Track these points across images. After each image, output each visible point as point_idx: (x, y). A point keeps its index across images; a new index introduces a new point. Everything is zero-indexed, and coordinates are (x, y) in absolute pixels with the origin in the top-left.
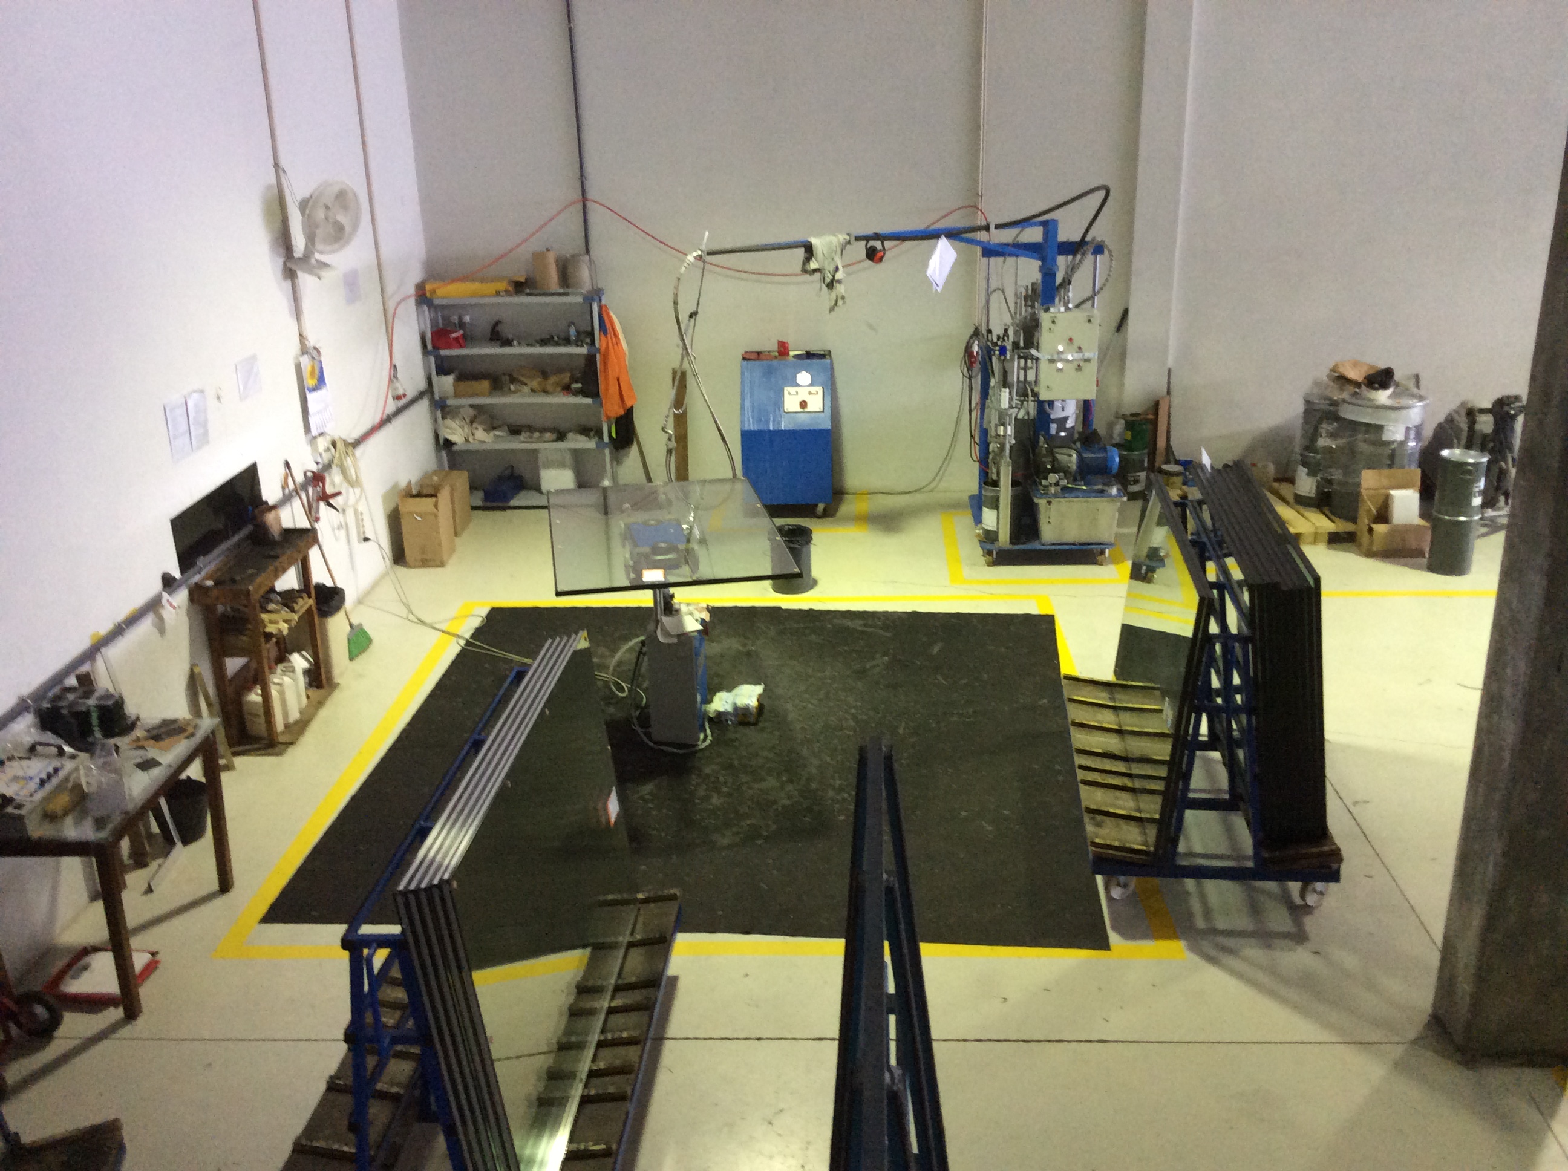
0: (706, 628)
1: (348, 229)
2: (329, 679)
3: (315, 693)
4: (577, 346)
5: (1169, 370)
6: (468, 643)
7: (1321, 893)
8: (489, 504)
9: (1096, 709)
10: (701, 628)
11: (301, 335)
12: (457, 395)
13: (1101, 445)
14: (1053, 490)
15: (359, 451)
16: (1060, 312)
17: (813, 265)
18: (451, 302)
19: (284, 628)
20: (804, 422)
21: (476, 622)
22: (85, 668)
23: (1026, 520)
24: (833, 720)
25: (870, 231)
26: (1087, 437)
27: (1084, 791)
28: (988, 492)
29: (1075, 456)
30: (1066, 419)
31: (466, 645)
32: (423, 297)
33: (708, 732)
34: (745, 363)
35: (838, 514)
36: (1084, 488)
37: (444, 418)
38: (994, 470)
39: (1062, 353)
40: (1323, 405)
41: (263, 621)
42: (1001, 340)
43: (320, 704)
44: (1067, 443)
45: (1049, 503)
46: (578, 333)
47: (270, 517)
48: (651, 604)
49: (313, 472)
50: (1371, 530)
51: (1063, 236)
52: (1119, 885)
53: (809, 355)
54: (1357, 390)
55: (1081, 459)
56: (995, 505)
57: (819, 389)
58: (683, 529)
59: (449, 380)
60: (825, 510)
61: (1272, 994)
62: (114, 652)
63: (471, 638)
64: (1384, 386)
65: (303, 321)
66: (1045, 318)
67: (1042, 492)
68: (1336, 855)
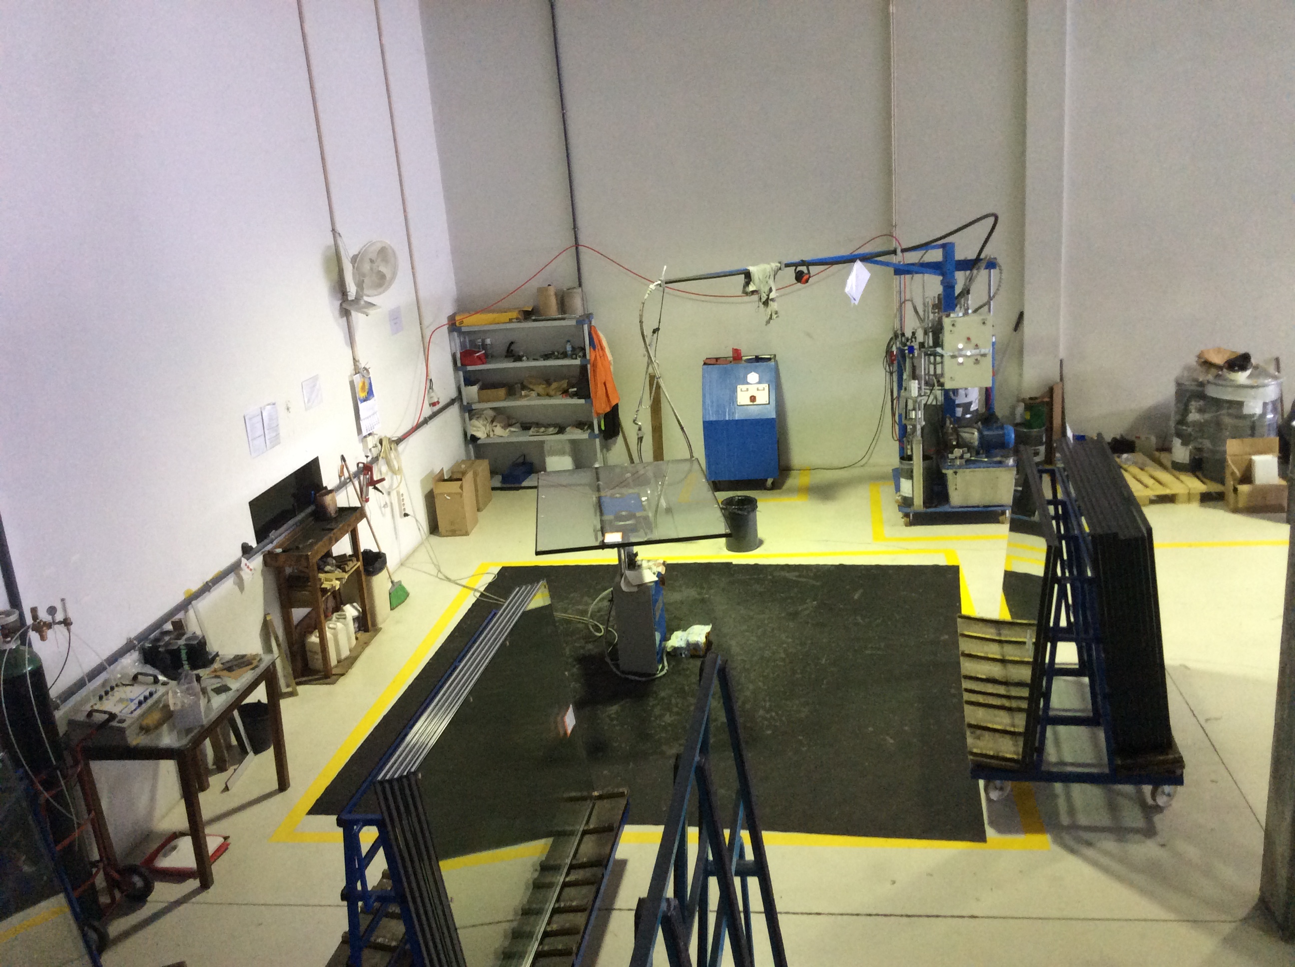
0: (662, 580)
1: (388, 276)
2: (374, 624)
3: (362, 636)
4: (573, 359)
5: (1061, 361)
6: (482, 595)
7: (1169, 795)
8: (505, 486)
9: (984, 642)
10: (657, 579)
11: (354, 359)
12: (480, 401)
13: (999, 424)
14: (958, 462)
15: (401, 447)
16: (958, 317)
17: (751, 288)
18: (476, 329)
19: (337, 584)
20: (754, 413)
21: (490, 579)
22: (180, 616)
23: (936, 488)
24: (767, 654)
25: (796, 259)
26: (987, 417)
27: (968, 709)
28: (906, 465)
29: (976, 433)
30: (970, 403)
31: (480, 596)
32: (453, 326)
33: (666, 663)
34: (706, 366)
35: (785, 487)
36: (986, 460)
37: (470, 419)
38: (909, 447)
39: (961, 350)
40: (1193, 387)
41: (320, 579)
42: (910, 341)
43: (367, 644)
44: (970, 424)
45: (956, 473)
46: (574, 349)
47: (328, 499)
48: (616, 562)
49: (363, 463)
50: (1235, 490)
51: (959, 255)
52: (996, 788)
53: (758, 359)
54: (1220, 373)
55: (982, 436)
56: (910, 476)
57: (766, 386)
58: (642, 501)
59: (474, 389)
60: (773, 483)
61: (1119, 878)
62: (202, 605)
63: (484, 591)
64: (1243, 368)
65: (355, 349)
66: (946, 321)
67: (949, 464)
68: (1179, 762)
